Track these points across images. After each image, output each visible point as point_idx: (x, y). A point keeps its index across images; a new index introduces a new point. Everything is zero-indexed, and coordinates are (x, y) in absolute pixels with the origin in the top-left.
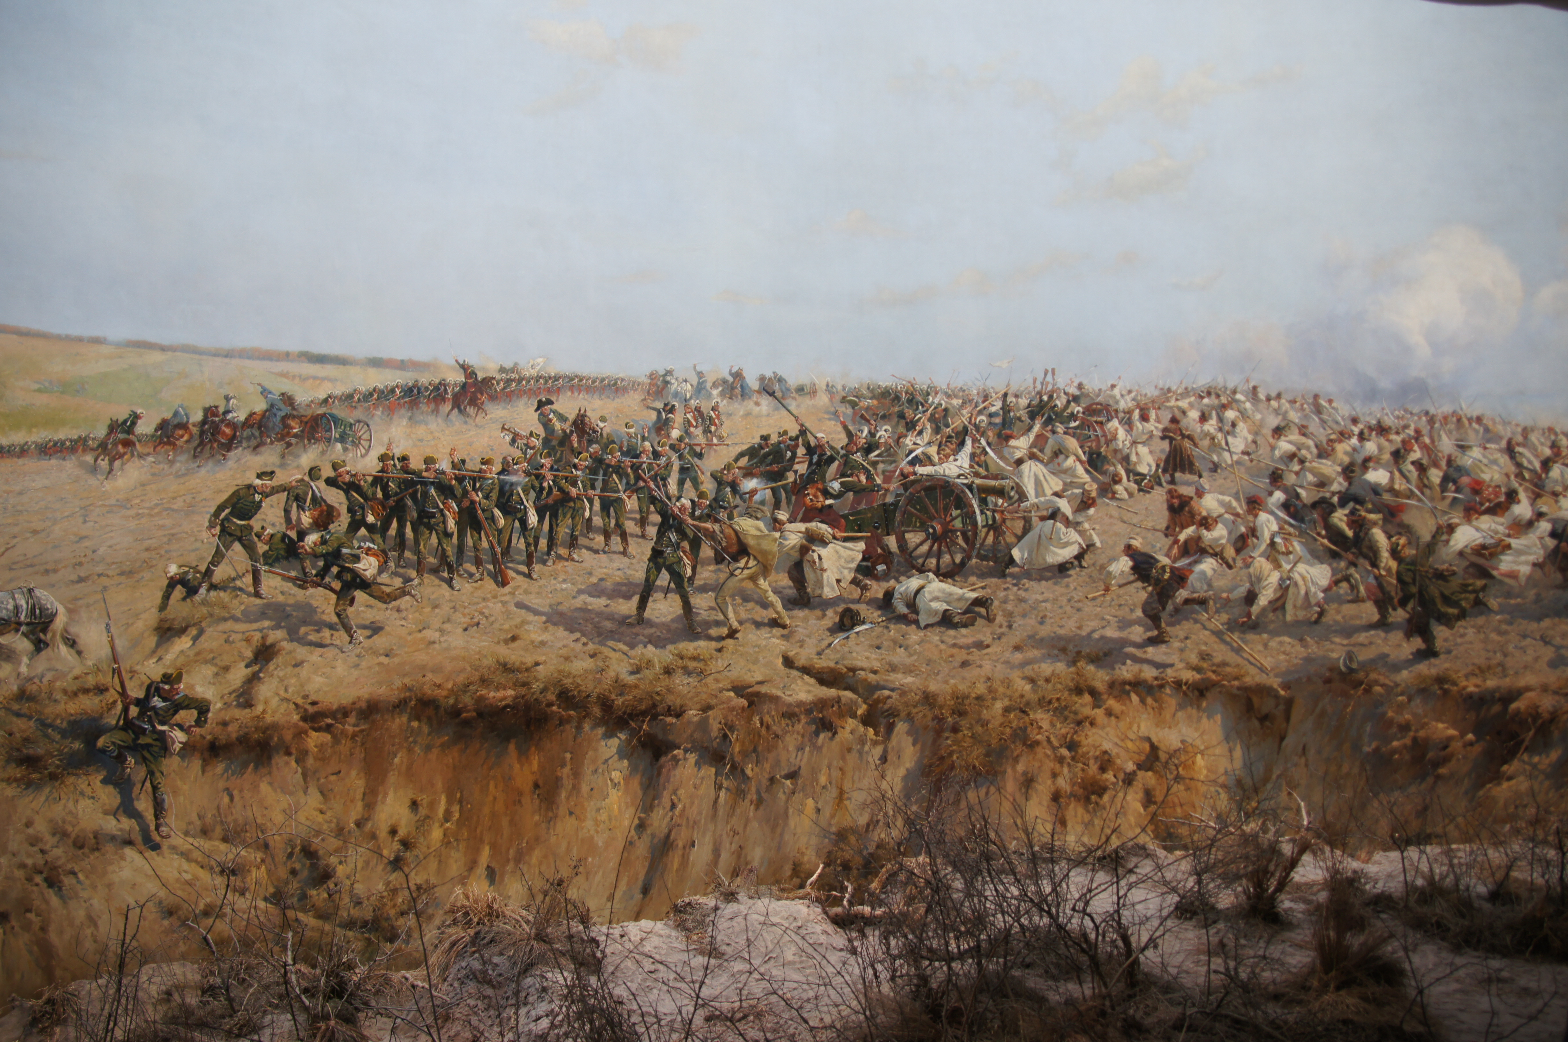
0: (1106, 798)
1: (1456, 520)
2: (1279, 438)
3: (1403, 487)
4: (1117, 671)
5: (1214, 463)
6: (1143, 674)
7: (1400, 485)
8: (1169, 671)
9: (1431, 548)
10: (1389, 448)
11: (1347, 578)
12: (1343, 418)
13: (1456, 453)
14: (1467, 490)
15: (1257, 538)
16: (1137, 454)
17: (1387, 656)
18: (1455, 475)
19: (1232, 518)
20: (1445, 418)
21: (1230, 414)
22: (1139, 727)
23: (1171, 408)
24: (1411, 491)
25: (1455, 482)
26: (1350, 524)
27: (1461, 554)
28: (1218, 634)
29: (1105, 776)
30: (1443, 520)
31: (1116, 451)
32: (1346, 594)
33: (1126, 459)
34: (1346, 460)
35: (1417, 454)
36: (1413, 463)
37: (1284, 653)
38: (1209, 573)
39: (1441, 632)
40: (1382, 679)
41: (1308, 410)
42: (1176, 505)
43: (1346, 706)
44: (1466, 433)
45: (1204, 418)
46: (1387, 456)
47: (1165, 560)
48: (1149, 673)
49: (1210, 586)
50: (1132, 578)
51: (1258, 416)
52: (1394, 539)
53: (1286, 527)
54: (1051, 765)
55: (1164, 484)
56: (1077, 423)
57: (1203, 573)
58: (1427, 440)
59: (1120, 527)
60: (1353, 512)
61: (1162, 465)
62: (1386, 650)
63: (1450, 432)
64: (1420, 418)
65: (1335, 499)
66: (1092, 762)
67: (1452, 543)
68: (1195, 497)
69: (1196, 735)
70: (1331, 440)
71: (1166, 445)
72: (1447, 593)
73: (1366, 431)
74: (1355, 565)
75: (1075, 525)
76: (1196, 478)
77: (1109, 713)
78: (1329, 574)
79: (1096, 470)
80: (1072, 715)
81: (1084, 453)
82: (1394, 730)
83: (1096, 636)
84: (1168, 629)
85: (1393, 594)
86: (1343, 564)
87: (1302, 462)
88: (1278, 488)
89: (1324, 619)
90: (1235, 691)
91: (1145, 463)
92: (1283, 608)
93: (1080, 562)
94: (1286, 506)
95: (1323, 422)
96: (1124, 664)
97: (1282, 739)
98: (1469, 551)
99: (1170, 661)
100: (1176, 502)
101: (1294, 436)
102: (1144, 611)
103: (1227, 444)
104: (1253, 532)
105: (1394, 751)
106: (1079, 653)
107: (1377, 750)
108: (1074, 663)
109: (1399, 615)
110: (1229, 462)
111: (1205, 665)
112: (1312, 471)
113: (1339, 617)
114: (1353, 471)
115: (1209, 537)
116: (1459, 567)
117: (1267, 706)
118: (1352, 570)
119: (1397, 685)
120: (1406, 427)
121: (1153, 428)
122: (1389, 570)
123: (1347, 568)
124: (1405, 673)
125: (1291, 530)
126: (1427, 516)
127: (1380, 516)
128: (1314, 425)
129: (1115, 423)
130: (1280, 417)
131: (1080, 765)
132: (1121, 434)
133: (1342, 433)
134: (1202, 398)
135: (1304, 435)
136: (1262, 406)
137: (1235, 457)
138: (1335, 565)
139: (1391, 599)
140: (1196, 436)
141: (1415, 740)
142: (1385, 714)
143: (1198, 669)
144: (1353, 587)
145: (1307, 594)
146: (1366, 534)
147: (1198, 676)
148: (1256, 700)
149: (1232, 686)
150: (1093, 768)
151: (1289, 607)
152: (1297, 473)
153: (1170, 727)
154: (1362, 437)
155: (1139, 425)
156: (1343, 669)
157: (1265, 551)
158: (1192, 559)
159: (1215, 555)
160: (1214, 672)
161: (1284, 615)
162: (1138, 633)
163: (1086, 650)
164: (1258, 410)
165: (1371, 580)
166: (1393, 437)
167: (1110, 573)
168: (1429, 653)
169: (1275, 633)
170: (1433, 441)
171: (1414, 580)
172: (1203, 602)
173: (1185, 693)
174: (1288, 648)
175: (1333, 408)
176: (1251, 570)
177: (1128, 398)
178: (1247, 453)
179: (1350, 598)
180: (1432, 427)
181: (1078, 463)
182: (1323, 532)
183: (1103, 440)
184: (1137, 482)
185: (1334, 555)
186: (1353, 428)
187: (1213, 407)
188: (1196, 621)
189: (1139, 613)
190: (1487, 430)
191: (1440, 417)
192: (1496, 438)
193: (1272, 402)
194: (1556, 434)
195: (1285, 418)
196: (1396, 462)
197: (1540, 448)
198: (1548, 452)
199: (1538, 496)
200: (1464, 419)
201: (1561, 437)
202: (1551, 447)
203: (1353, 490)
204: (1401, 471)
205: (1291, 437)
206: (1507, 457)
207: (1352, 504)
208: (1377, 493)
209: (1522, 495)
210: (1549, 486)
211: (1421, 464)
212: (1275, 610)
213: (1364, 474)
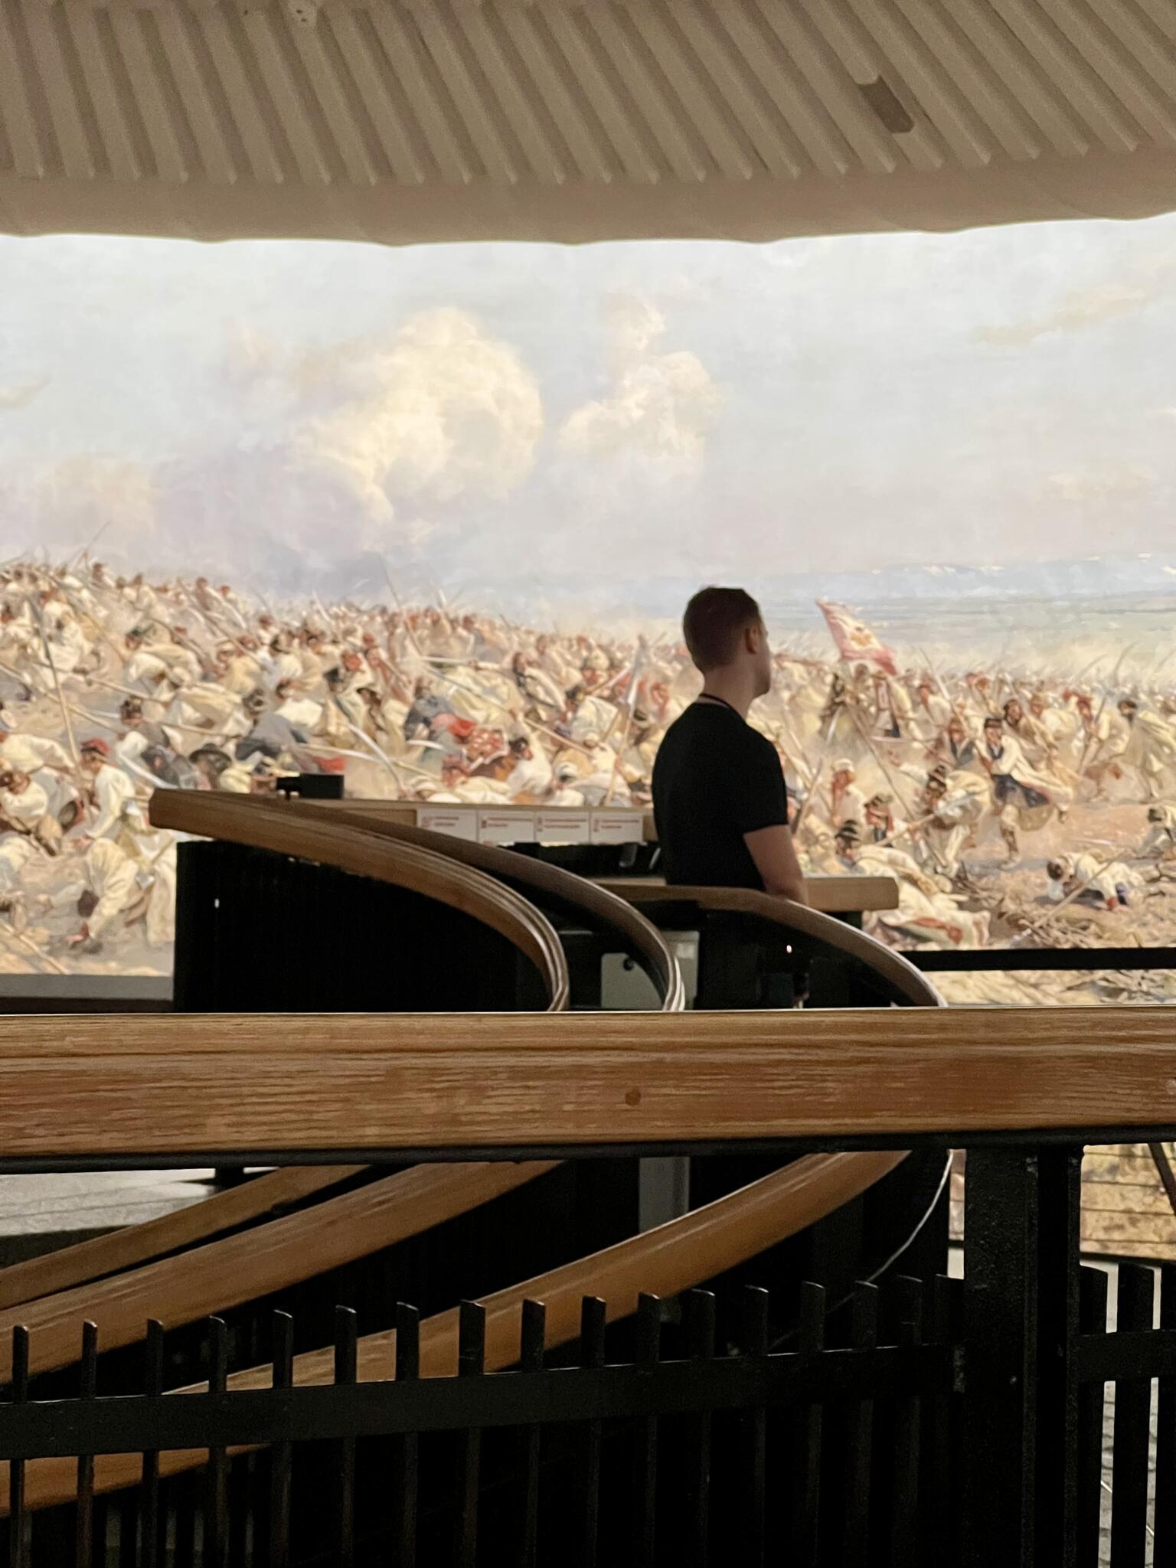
1: (429, 785)
2: (137, 647)
3: (343, 729)
7: (337, 725)
10: (323, 666)
12: (245, 617)
13: (430, 675)
14: (448, 737)
15: (98, 807)
18: (428, 712)
19: (56, 774)
20: (413, 619)
21: (55, 609)
24: (356, 735)
25: (427, 722)
28: (32, 960)
34: (250, 684)
35: (365, 677)
36: (359, 691)
38: (16, 862)
41: (186, 604)
44: (447, 643)
45: (8, 614)
46: (317, 680)
49: (18, 883)
51: (103, 613)
53: (148, 790)
57: (6, 861)
58: (383, 654)
60: (259, 770)
63: (421, 641)
64: (372, 618)
65: (230, 748)
70: (225, 653)
73: (283, 638)
87: (175, 686)
88: (135, 728)
94: (148, 757)
95: (212, 623)
101: (163, 644)
103: (48, 656)
104: (91, 797)
110: (52, 685)
112: (191, 701)
114: (260, 703)
120: (349, 632)
126: (382, 776)
128: (197, 628)
130: (140, 615)
133: (242, 642)
134: (6, 582)
135: (179, 643)
136: (108, 596)
137: (62, 678)
151: (153, 919)
152: (166, 705)
154: (275, 647)
157: (111, 829)
159: (25, 833)
161: (145, 932)
164: (102, 603)
166: (328, 648)
170: (392, 657)
172: (5, 908)
175: (230, 601)
176: (89, 859)
178: (83, 672)
186: (262, 633)
187: (26, 598)
190: (481, 640)
191: (405, 616)
192: (494, 652)
193: (128, 591)
194: (589, 648)
195: (147, 616)
196: (332, 689)
197: (564, 670)
198: (576, 677)
199: (562, 748)
200: (445, 622)
201: (598, 652)
202: (584, 668)
203: (259, 734)
204: (339, 704)
205: (158, 647)
206: (512, 684)
207: (257, 756)
208: (299, 739)
209: (536, 747)
210: (578, 732)
211: (373, 694)
212: (129, 924)
213: (278, 706)
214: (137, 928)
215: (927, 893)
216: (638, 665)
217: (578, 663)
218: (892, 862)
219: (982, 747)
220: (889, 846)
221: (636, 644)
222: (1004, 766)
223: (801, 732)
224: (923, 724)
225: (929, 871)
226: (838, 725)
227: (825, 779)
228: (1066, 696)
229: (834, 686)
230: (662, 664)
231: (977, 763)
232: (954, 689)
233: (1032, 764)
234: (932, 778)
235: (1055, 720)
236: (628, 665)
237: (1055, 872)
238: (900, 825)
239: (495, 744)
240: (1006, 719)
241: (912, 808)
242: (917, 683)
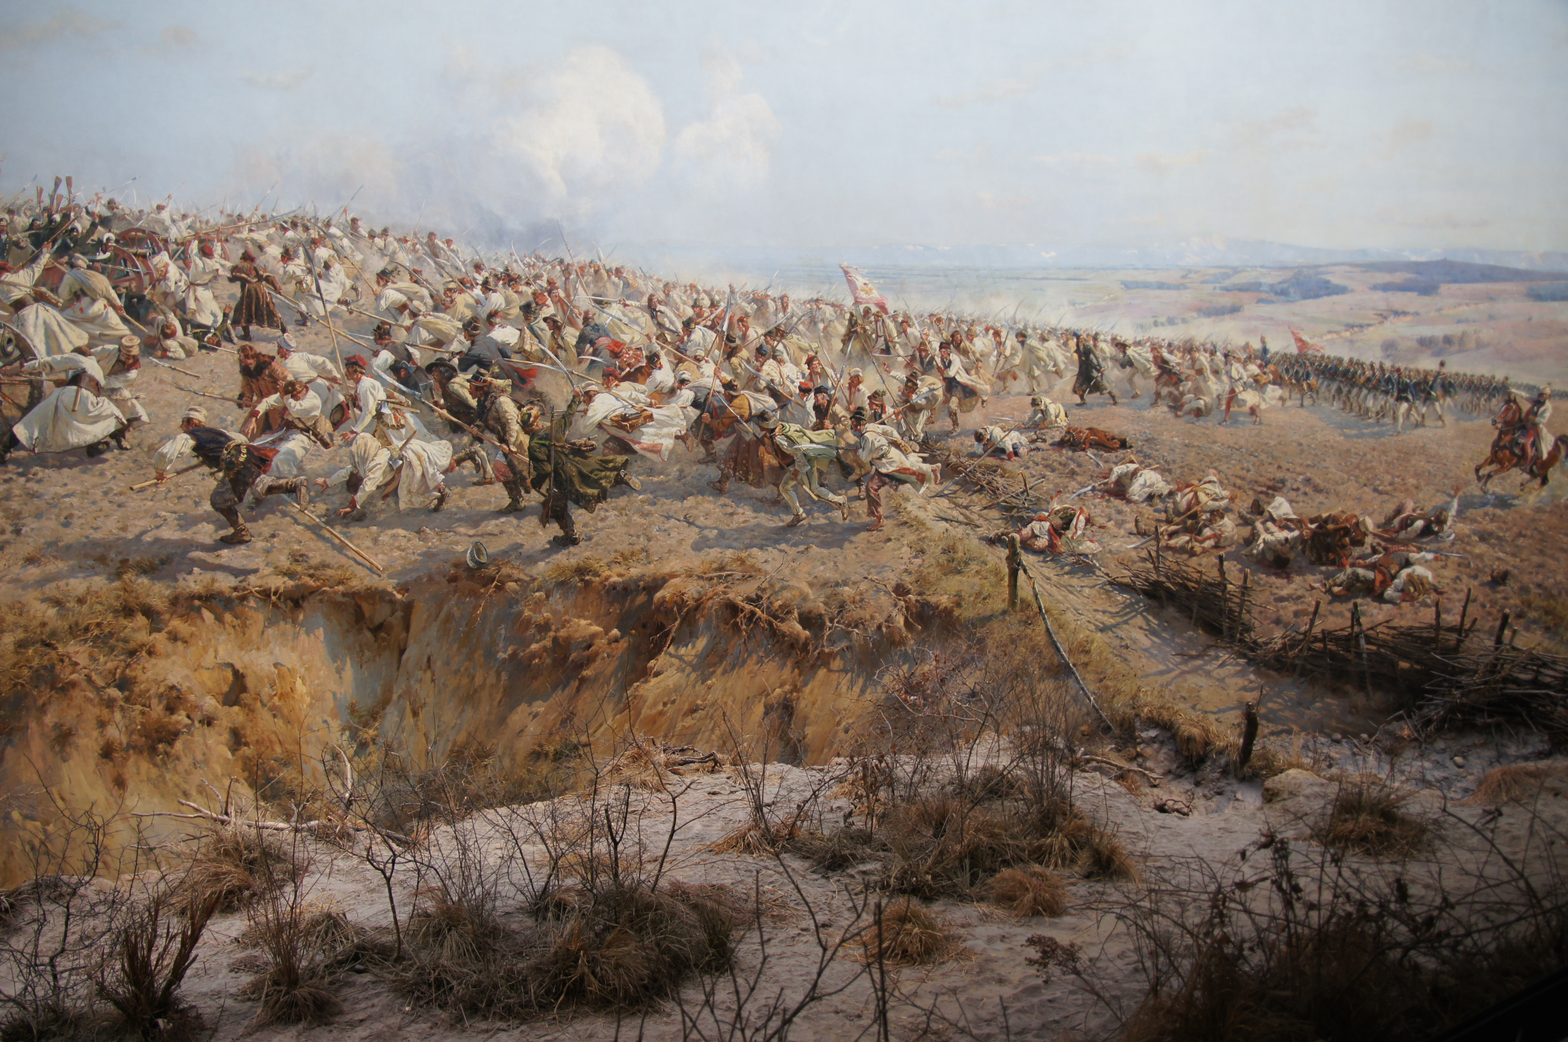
0: (179, 745)
1: (594, 388)
2: (385, 285)
3: (534, 348)
4: (181, 583)
5: (302, 314)
6: (217, 585)
7: (531, 344)
8: (252, 579)
9: (566, 419)
10: (517, 302)
11: (471, 456)
12: (463, 262)
13: (594, 309)
14: (606, 353)
15: (361, 409)
16: (196, 299)
17: (522, 545)
18: (593, 336)
19: (327, 383)
20: (582, 268)
21: (323, 253)
22: (216, 651)
23: (243, 241)
24: (543, 351)
25: (592, 343)
26: (474, 391)
27: (600, 426)
28: (314, 529)
29: (175, 718)
30: (580, 387)
31: (166, 295)
32: (472, 475)
33: (181, 306)
34: (468, 314)
35: (549, 310)
36: (545, 320)
37: (398, 548)
38: (300, 453)
39: (579, 516)
40: (516, 574)
41: (421, 252)
42: (252, 367)
43: (476, 608)
44: (604, 286)
45: (287, 256)
46: (516, 311)
47: (240, 438)
48: (225, 583)
49: (301, 469)
50: (195, 461)
51: (359, 257)
52: (525, 409)
53: (396, 394)
54: (96, 711)
55: (236, 340)
56: (108, 254)
57: (291, 453)
58: (562, 294)
59: (174, 395)
60: (476, 378)
61: (231, 315)
62: (520, 539)
63: (587, 285)
64: (554, 267)
65: (456, 361)
66: (154, 702)
67: (590, 414)
68: (278, 357)
69: (294, 656)
70: (450, 290)
71: (236, 289)
72: (585, 471)
74: (481, 441)
75: (111, 393)
76: (278, 333)
77: (174, 637)
78: (450, 452)
79: (138, 319)
80: (121, 644)
81: (120, 296)
82: (532, 631)
83: (148, 538)
84: (248, 525)
85: (525, 473)
86: (466, 439)
87: (414, 315)
88: (385, 347)
89: (445, 506)
90: (340, 599)
91: (208, 312)
92: (395, 492)
93: (119, 442)
94: (395, 369)
95: (440, 267)
96: (190, 573)
97: (402, 652)
98: (608, 422)
99: (251, 566)
100: (252, 363)
102: (213, 504)
103: (318, 290)
104: (354, 401)
105: (533, 656)
106: (124, 562)
107: (514, 655)
108: (118, 575)
109: (533, 498)
110: (322, 313)
111: (299, 569)
112: (426, 326)
113: (463, 503)
114: (476, 328)
115: (298, 407)
116: (598, 440)
117: (382, 613)
118: (477, 446)
119: (534, 579)
120: (537, 277)
121: (218, 266)
122: (520, 446)
123: (471, 445)
124: (541, 565)
125: (403, 398)
126: (562, 382)
127: (509, 382)
128: (429, 271)
129: (163, 258)
130: (387, 259)
131: (139, 707)
132: (173, 272)
133: (462, 282)
134: (285, 230)
135: (416, 282)
136: (363, 244)
137: (329, 307)
138: (456, 441)
139: (523, 479)
140: (277, 278)
141: (555, 640)
142: (521, 613)
143: (291, 574)
144: (478, 467)
145: (423, 475)
146: (493, 403)
147: (291, 583)
148: (366, 607)
149: (336, 593)
150: (157, 710)
151: (402, 492)
152: (408, 329)
153: (258, 649)
154: (486, 286)
155: (198, 262)
156: (471, 564)
157: (370, 425)
158: (276, 435)
159: (306, 430)
160: (311, 576)
161: (397, 503)
162: (206, 533)
163: (134, 558)
164: (358, 249)
165: (500, 458)
166: (523, 288)
167: (163, 456)
168: (568, 540)
169: (385, 525)
170: (568, 296)
171: (549, 456)
172: (292, 490)
173: (275, 605)
174: (403, 543)
175: (453, 251)
176: (354, 448)
177: (183, 225)
178: (346, 303)
179: (475, 480)
180: (567, 279)
181: (110, 309)
182: (442, 401)
183: (146, 279)
184: (196, 336)
185: (456, 429)
186: (476, 276)
187: (300, 243)
188: (285, 514)
189: (207, 506)
190: (627, 285)
191: (576, 267)
192: (636, 294)
193: (377, 240)
194: (698, 292)
195: (392, 260)
196: (527, 318)
197: (682, 307)
198: (690, 312)
199: (680, 361)
200: (603, 271)
201: (703, 295)
202: (693, 307)
203: (476, 351)
204: (532, 330)
205: (401, 285)
206: (648, 316)
207: (475, 368)
208: (504, 355)
209: (664, 360)
210: (691, 350)
211: (555, 322)
212: (385, 497)
213: (489, 331)
214: (390, 500)
215: (905, 453)
216: (729, 305)
217: (691, 303)
218: (884, 434)
219: (938, 360)
220: (883, 423)
221: (728, 290)
222: (952, 372)
223: (830, 350)
224: (904, 346)
225: (906, 439)
226: (854, 346)
227: (845, 382)
228: (987, 330)
229: (850, 320)
230: (744, 304)
231: (935, 371)
232: (922, 324)
233: (967, 372)
234: (909, 380)
235: (981, 344)
236: (723, 305)
237: (979, 437)
238: (890, 410)
239: (638, 359)
240: (953, 343)
241: (897, 399)
242: (900, 319)
